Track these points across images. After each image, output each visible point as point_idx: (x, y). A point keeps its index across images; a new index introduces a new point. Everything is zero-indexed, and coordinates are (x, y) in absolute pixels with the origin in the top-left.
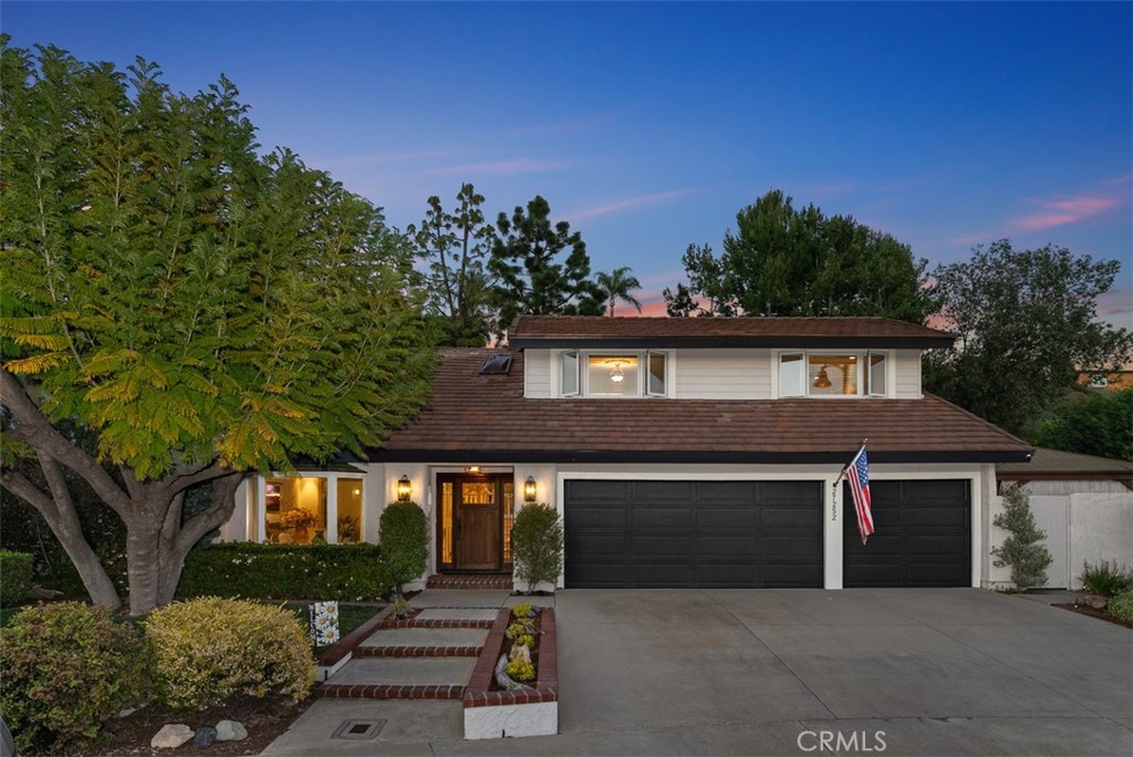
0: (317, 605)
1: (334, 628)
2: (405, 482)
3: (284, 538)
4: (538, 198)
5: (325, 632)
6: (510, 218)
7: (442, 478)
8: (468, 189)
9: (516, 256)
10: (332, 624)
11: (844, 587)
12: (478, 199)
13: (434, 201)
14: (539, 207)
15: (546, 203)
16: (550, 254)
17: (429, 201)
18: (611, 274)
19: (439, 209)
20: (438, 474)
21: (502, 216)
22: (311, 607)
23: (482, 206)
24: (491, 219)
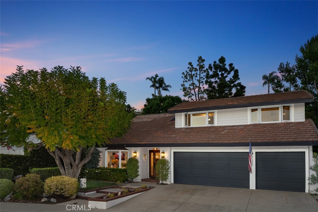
0: (82, 179)
1: (85, 184)
2: (135, 152)
3: (112, 166)
4: (222, 57)
5: (83, 185)
6: (212, 66)
7: (150, 151)
8: (200, 58)
9: (216, 78)
10: (85, 183)
11: (256, 189)
12: (203, 61)
13: (190, 64)
14: (222, 60)
15: (224, 58)
16: (227, 75)
17: (189, 64)
18: (268, 75)
19: (192, 66)
20: (149, 150)
21: (210, 65)
22: (80, 179)
23: (204, 63)
24: (207, 67)
